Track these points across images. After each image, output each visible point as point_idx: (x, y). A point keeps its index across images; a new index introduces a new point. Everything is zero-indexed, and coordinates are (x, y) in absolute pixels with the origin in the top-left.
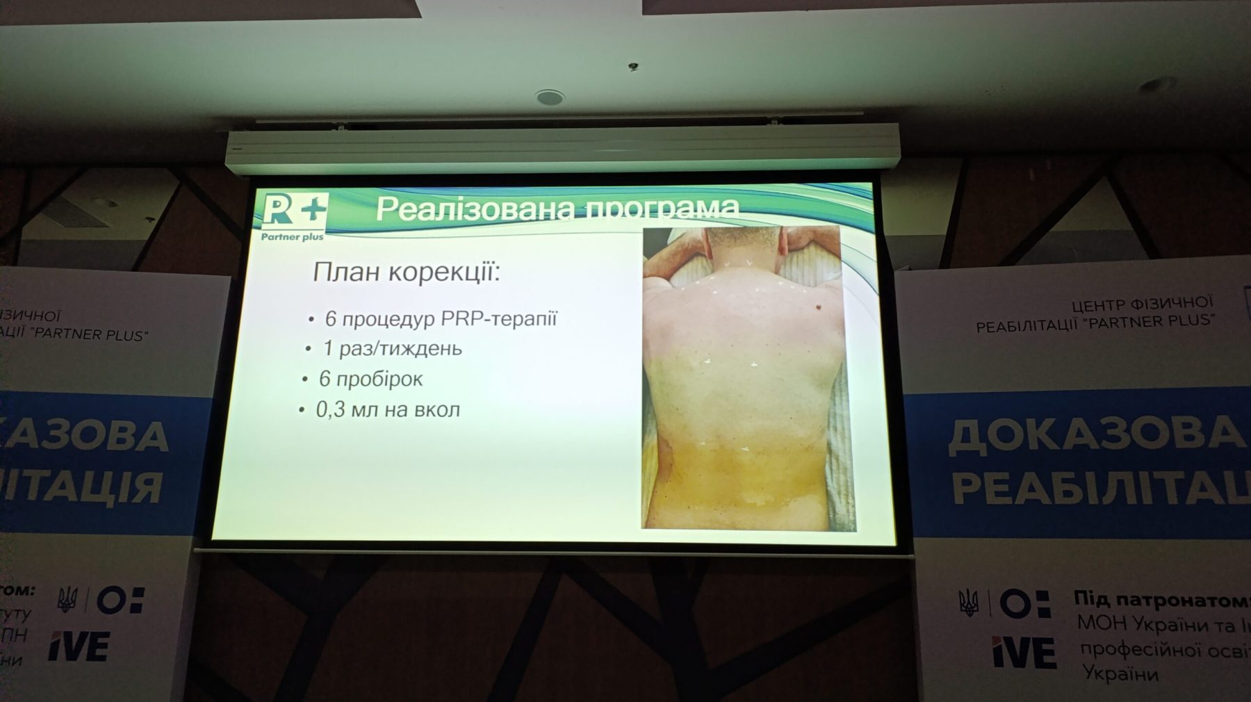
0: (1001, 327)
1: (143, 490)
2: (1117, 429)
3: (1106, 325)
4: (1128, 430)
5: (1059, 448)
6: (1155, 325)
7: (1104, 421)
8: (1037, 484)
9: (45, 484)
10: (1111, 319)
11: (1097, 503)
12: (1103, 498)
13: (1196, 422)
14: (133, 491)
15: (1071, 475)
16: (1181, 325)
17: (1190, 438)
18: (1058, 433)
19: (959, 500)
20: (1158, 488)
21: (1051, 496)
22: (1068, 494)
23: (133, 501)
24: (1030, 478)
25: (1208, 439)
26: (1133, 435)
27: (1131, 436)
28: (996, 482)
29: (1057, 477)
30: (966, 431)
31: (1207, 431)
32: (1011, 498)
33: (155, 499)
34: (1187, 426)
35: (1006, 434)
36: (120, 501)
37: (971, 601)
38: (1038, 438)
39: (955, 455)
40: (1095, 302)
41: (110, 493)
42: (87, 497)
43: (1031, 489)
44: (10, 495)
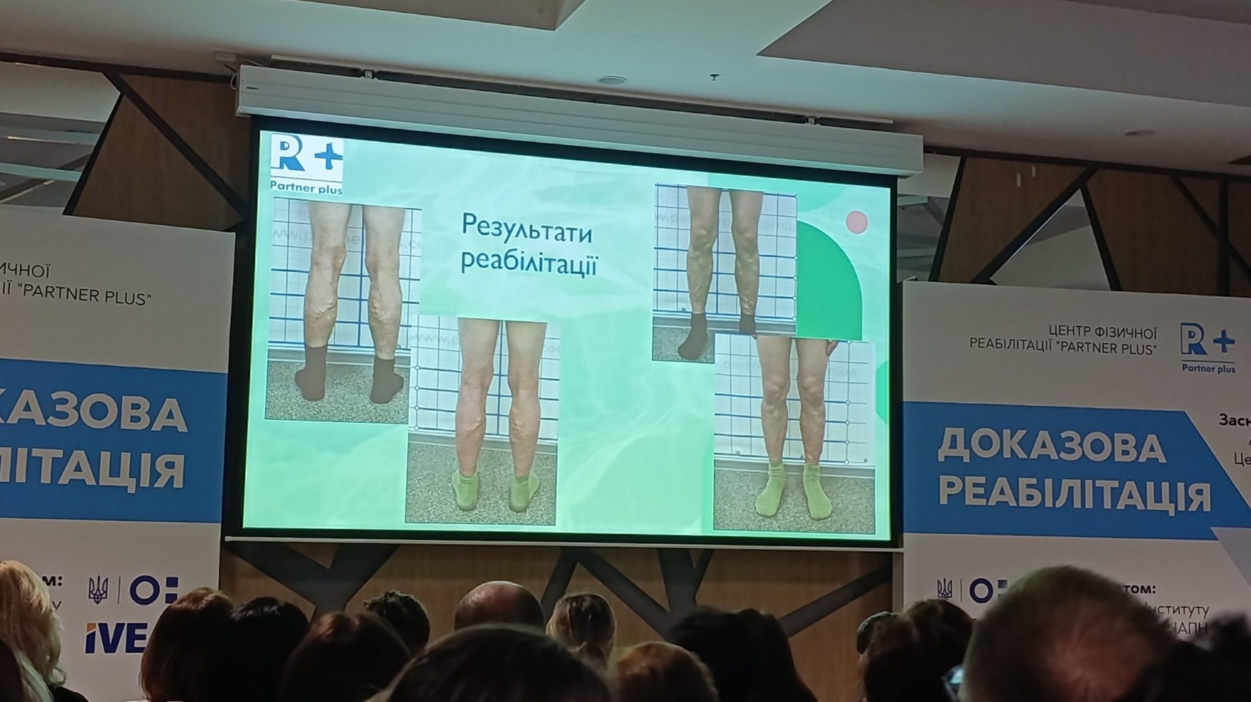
0: (990, 343)
1: (165, 474)
2: (1070, 443)
3: (1074, 348)
4: (1081, 445)
5: (1026, 457)
6: (1111, 352)
7: (1063, 435)
8: (1008, 490)
9: (58, 466)
10: (1078, 343)
11: (1051, 506)
12: (1057, 502)
13: (1132, 440)
14: (155, 475)
15: (1034, 481)
16: (1131, 353)
17: (1125, 453)
18: (1027, 444)
19: (944, 501)
20: (1098, 492)
21: (1017, 500)
22: (1030, 497)
23: (155, 486)
24: (1002, 482)
25: (1139, 454)
26: (1084, 449)
27: (1082, 447)
28: (975, 485)
29: (1023, 482)
30: (954, 437)
31: (1139, 447)
32: (985, 500)
33: (178, 484)
34: (1125, 442)
35: (986, 443)
36: (141, 485)
37: (947, 589)
38: (1012, 449)
39: (943, 460)
40: (1068, 327)
41: (130, 477)
42: (106, 480)
43: (1002, 492)
44: (21, 477)
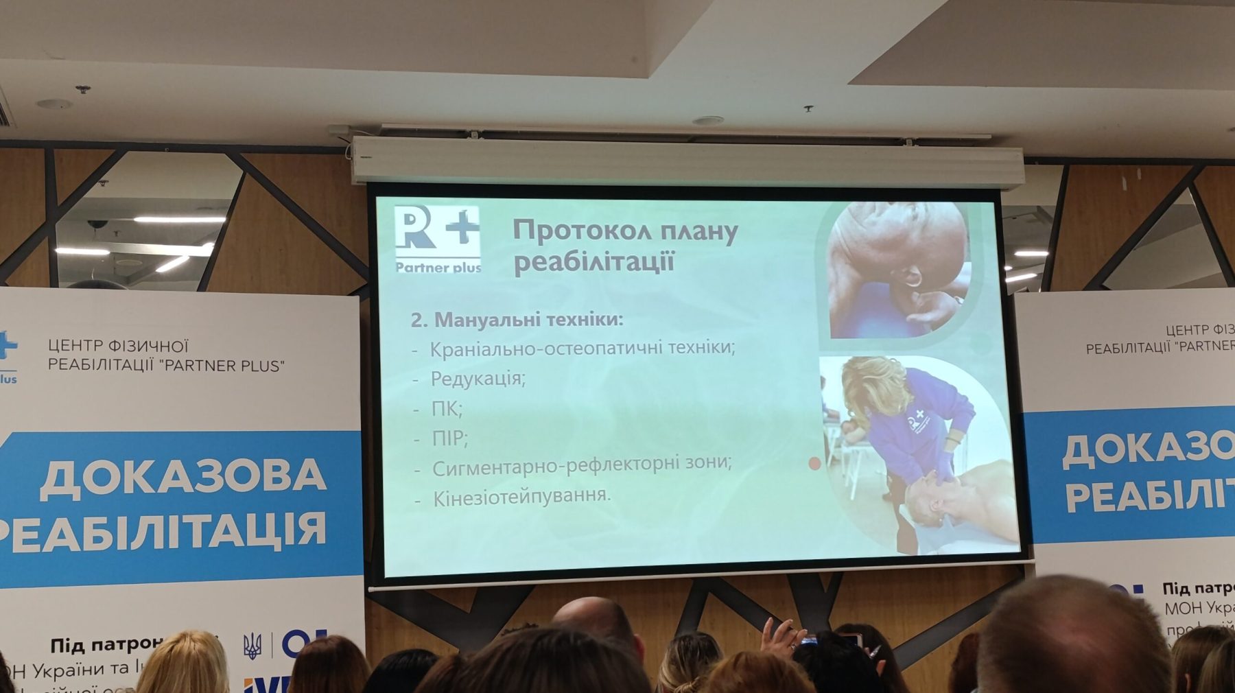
0: (1107, 349)
1: (309, 532)
2: (1197, 443)
3: (1193, 348)
5: (1153, 460)
7: (1190, 435)
8: (1136, 494)
9: (208, 530)
10: (1197, 342)
11: (1182, 507)
12: (1188, 503)
14: (299, 533)
19: (1072, 509)
21: (1147, 504)
22: (1160, 500)
23: (300, 543)
24: (1130, 487)
27: (1210, 448)
28: (1103, 492)
29: (1151, 485)
30: (1077, 445)
32: (1114, 506)
33: (321, 539)
38: (1137, 452)
39: (1068, 469)
40: (1185, 327)
41: (276, 536)
42: (253, 541)
43: (1131, 497)
44: (174, 543)
